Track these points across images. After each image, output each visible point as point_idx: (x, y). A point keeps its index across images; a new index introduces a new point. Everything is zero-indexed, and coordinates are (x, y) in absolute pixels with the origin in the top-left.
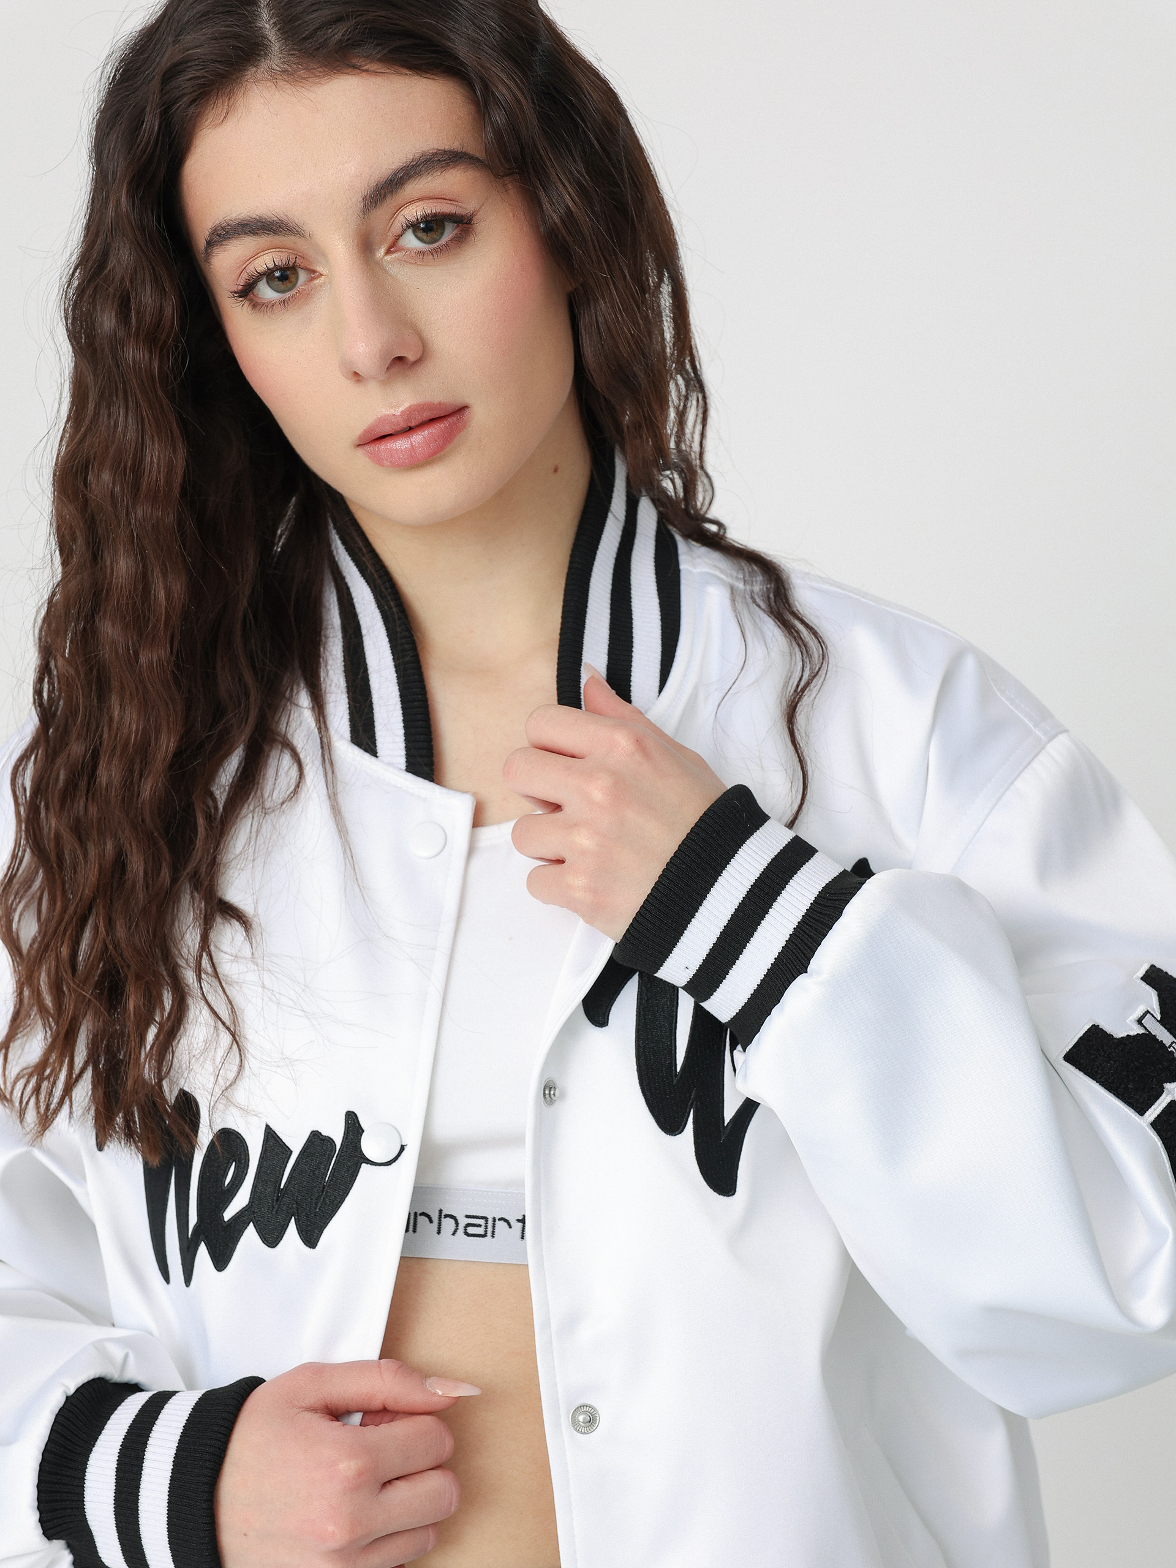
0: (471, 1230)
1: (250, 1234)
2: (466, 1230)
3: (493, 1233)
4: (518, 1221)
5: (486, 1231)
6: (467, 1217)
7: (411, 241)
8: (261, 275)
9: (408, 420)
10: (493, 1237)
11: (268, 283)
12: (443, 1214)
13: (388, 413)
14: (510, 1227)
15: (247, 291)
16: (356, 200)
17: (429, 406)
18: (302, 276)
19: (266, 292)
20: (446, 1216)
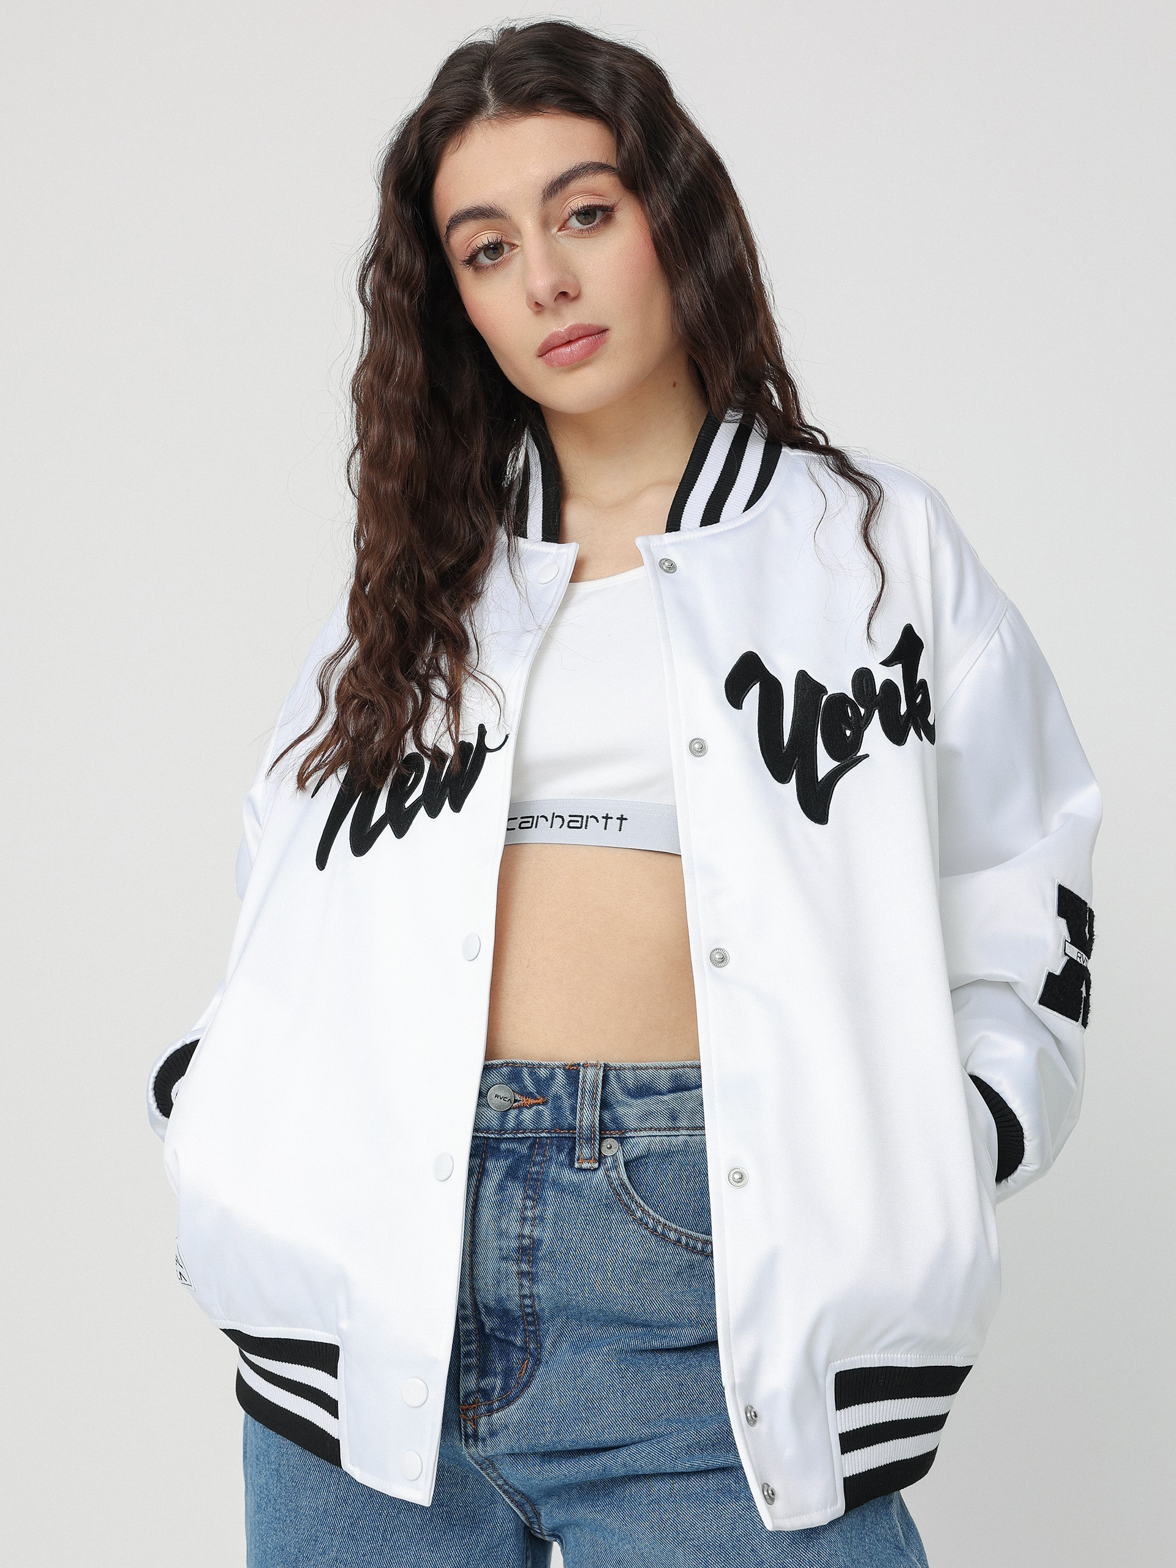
0: (571, 824)
1: (422, 812)
2: (569, 824)
3: (586, 826)
4: (603, 817)
5: (582, 825)
6: (570, 816)
7: (574, 223)
8: (480, 249)
9: (570, 334)
10: (586, 828)
11: (485, 255)
12: (555, 815)
13: (556, 330)
14: (598, 822)
15: (472, 261)
16: (538, 195)
17: (584, 327)
18: (506, 248)
19: (483, 259)
20: (556, 817)
